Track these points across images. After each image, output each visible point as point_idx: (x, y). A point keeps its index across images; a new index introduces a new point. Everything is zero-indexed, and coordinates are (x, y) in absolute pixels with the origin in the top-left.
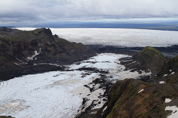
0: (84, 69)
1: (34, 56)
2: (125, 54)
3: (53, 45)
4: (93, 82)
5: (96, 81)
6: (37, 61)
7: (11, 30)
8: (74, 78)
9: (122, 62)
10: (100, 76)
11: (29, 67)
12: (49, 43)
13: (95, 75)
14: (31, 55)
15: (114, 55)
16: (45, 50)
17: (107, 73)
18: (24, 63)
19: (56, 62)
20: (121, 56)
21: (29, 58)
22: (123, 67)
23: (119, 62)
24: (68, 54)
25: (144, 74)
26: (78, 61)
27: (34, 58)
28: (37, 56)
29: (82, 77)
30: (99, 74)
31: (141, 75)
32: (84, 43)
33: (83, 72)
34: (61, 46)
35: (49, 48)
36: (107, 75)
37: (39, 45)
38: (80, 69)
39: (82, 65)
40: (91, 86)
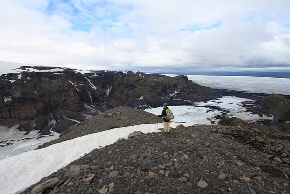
0: (209, 106)
1: (174, 94)
2: (249, 98)
3: (188, 87)
4: (215, 117)
5: (218, 117)
6: (176, 98)
7: (161, 76)
8: (200, 112)
9: (244, 105)
10: (222, 114)
11: (170, 101)
12: (185, 86)
13: (217, 112)
14: (172, 93)
15: (238, 98)
16: (182, 90)
17: (228, 112)
18: (167, 98)
19: (189, 100)
20: (244, 100)
21: (170, 95)
22: (245, 109)
23: (242, 105)
24: (199, 95)
25: (265, 117)
26: (205, 100)
28: (176, 94)
29: (207, 112)
30: (221, 112)
31: (261, 118)
32: (212, 87)
33: (208, 109)
34: (193, 89)
35: (185, 90)
36: (228, 114)
37: (178, 87)
38: (206, 107)
39: (208, 103)
40: (213, 120)
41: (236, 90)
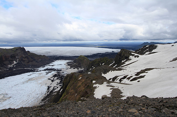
0: (47, 69)
1: (13, 64)
2: (70, 60)
3: (27, 57)
4: (53, 76)
5: (55, 76)
6: (16, 68)
8: (41, 75)
9: (68, 64)
10: (57, 73)
11: (9, 71)
12: (24, 56)
13: (54, 73)
14: (11, 64)
15: (64, 61)
16: (21, 60)
17: (61, 70)
18: (5, 69)
19: (29, 67)
20: (68, 61)
21: (9, 66)
22: (69, 67)
24: (37, 62)
25: (80, 69)
26: (43, 65)
27: (13, 66)
28: (15, 64)
29: (47, 74)
30: (56, 71)
31: (78, 70)
32: (46, 55)
33: (47, 71)
34: (32, 58)
35: (24, 59)
36: (61, 72)
37: (17, 57)
38: (45, 70)
39: (46, 67)
40: (52, 79)
41: (62, 55)
